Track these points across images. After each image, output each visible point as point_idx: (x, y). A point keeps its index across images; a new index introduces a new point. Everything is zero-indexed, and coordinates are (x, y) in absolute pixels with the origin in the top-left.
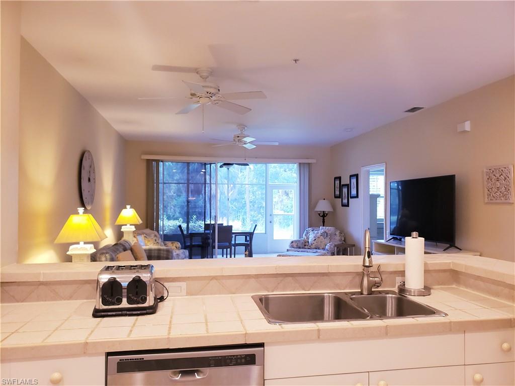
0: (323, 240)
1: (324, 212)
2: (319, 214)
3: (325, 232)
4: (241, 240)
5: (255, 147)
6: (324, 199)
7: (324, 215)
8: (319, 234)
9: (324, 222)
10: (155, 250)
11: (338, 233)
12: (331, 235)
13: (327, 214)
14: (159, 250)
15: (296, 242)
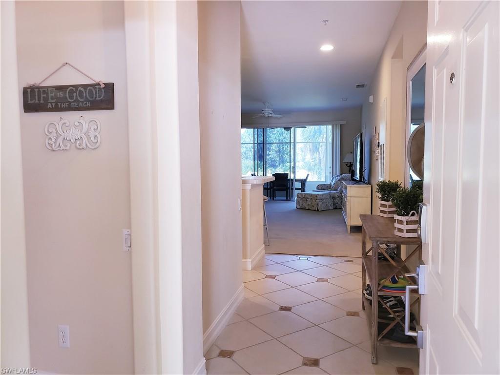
1: (350, 163)
2: (347, 165)
3: (342, 178)
6: (351, 153)
7: (350, 165)
8: (338, 179)
13: (352, 165)
15: (321, 185)
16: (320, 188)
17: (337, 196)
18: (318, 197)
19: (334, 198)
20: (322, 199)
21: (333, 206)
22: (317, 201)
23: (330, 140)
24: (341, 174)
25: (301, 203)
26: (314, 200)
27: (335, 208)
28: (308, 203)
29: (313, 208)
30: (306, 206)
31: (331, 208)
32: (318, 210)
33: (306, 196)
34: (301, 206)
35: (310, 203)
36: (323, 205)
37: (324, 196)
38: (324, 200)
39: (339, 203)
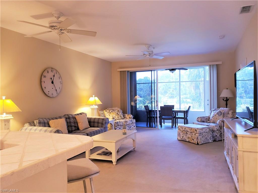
0: (218, 117)
1: (227, 97)
2: (223, 99)
3: (220, 112)
4: (181, 115)
5: (163, 57)
6: (227, 89)
7: (227, 100)
8: (216, 113)
9: (227, 105)
10: (97, 119)
11: (230, 112)
12: (224, 114)
13: (228, 99)
14: (99, 119)
15: (201, 117)
16: (200, 120)
17: (216, 130)
18: (198, 131)
19: (213, 131)
20: (201, 132)
21: (212, 139)
22: (197, 134)
23: (208, 79)
24: (219, 107)
25: (182, 136)
26: (193, 134)
27: (215, 141)
28: (188, 136)
29: (192, 142)
30: (186, 138)
31: (210, 141)
32: (198, 144)
33: (186, 129)
34: (182, 138)
35: (190, 136)
36: (203, 139)
37: (204, 130)
38: (204, 134)
39: (218, 135)
